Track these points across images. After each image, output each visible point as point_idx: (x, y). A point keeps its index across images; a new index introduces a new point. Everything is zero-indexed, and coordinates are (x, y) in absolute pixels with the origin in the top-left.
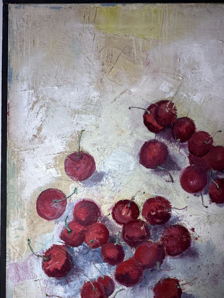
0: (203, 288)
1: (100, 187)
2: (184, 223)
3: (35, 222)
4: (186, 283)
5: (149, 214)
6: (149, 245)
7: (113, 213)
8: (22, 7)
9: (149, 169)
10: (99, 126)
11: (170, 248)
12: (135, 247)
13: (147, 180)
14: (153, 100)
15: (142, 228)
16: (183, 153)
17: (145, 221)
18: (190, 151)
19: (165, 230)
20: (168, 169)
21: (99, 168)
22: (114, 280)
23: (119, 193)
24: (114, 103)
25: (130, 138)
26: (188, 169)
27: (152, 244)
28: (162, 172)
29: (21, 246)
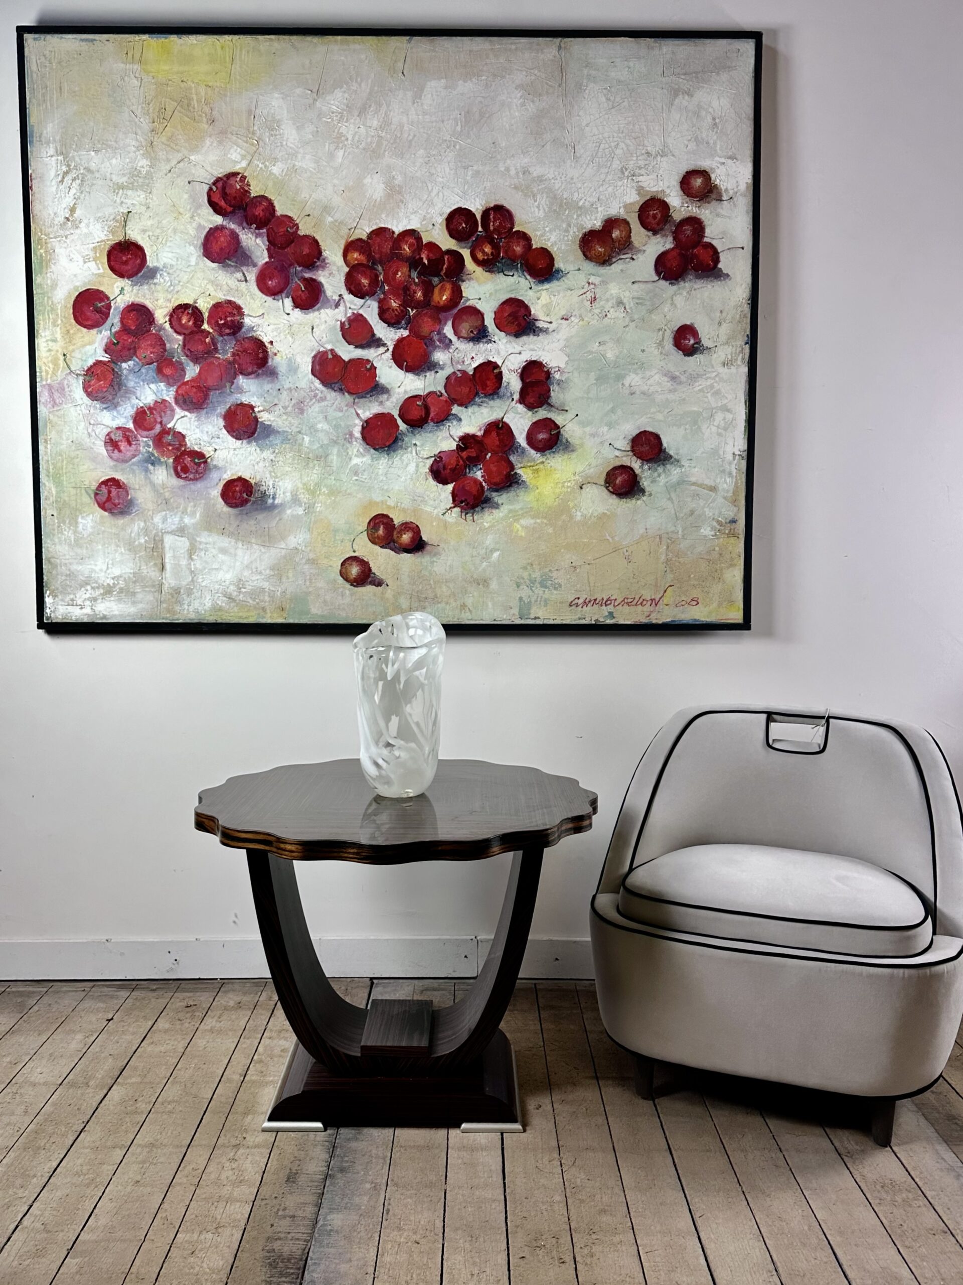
0: (285, 417)
1: (152, 286)
2: (260, 335)
3: (71, 332)
4: (263, 411)
5: (217, 323)
6: (216, 362)
7: (170, 320)
8: (43, 38)
9: (215, 264)
10: (151, 206)
11: (243, 365)
12: (199, 364)
13: (213, 279)
14: (220, 172)
15: (207, 340)
16: (260, 244)
17: (211, 331)
18: (269, 241)
19: (236, 343)
20: (240, 265)
21: (151, 262)
22: (173, 404)
23: (178, 294)
24: (169, 175)
25: (190, 222)
26: (266, 265)
27: (220, 360)
28: (233, 269)
29: (55, 362)
